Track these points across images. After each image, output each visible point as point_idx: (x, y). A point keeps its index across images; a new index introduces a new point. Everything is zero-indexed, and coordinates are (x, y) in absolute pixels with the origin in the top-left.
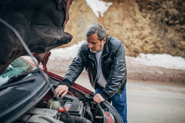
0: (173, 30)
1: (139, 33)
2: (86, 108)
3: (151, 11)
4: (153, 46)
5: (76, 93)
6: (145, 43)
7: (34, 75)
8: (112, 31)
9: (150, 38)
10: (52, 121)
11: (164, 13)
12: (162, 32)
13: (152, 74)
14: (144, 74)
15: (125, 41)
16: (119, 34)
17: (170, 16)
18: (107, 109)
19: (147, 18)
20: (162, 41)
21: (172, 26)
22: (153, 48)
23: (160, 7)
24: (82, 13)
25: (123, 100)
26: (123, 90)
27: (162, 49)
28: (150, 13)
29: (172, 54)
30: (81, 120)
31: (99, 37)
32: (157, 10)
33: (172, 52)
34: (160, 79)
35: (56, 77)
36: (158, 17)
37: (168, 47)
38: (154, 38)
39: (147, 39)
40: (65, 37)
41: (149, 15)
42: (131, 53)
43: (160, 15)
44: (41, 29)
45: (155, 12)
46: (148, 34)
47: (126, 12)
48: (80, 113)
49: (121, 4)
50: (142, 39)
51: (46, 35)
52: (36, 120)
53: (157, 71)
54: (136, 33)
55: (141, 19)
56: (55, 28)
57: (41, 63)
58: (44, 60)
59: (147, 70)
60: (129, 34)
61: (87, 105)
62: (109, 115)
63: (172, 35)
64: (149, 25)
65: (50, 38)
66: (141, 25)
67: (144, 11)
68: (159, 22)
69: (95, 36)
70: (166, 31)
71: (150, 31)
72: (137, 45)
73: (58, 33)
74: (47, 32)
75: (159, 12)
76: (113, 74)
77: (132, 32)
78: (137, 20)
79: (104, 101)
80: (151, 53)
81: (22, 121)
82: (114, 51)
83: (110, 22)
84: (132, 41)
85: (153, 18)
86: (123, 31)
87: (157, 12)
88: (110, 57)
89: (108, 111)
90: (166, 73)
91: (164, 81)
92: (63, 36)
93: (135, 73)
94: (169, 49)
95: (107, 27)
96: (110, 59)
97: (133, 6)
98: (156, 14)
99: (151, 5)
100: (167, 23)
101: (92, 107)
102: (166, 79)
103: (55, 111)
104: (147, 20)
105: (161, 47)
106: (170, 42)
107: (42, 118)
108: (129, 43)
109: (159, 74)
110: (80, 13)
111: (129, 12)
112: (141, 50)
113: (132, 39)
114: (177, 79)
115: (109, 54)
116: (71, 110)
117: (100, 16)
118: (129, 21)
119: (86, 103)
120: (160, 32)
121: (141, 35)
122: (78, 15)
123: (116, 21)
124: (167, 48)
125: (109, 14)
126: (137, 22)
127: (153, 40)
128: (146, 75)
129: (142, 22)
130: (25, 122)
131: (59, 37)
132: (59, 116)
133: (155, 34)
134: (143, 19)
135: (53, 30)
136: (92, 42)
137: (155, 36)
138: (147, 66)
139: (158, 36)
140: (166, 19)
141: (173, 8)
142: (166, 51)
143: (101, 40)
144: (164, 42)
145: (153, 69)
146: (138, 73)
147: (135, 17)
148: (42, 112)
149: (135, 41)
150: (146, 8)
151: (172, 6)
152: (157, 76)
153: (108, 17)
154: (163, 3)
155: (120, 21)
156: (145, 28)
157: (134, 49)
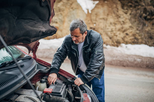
0: (150, 24)
1: (121, 26)
2: (68, 90)
3: (131, 8)
4: (132, 38)
5: (61, 77)
6: (126, 35)
7: (23, 62)
8: (99, 25)
9: (131, 31)
10: (36, 100)
11: (142, 10)
12: (141, 26)
13: (131, 61)
14: (124, 61)
15: (109, 33)
16: (104, 27)
17: (148, 12)
18: (85, 91)
19: (128, 14)
20: (141, 33)
21: (149, 21)
22: (133, 39)
23: (139, 5)
24: (74, 10)
25: (101, 84)
26: (101, 75)
27: (140, 40)
28: (131, 10)
29: (148, 44)
30: (62, 100)
31: (81, 32)
32: (137, 7)
33: (149, 43)
34: (138, 65)
35: (44, 63)
36: (137, 13)
37: (146, 38)
38: (134, 31)
39: (128, 32)
40: (49, 30)
41: (130, 12)
42: (114, 43)
43: (139, 11)
44: (27, 23)
45: (134, 9)
46: (128, 28)
47: (110, 9)
48: (62, 94)
49: (106, 2)
50: (124, 32)
51: (32, 28)
52: (22, 99)
53: (136, 59)
54: (119, 26)
55: (123, 15)
56: (42, 22)
57: (32, 51)
58: (34, 49)
59: (127, 58)
60: (112, 27)
61: (69, 87)
62: (86, 96)
63: (149, 28)
64: (130, 20)
65: (35, 31)
66: (123, 20)
67: (125, 8)
68: (138, 18)
69: (78, 30)
70: (144, 25)
71: (130, 25)
72: (119, 37)
73: (44, 26)
74: (33, 25)
75: (138, 9)
76: (92, 62)
77: (115, 26)
78: (119, 16)
79: (83, 84)
80: (130, 43)
81: (9, 100)
82: (94, 42)
83: (96, 17)
84: (114, 34)
85: (133, 14)
86: (107, 25)
87: (136, 9)
88: (90, 48)
89: (86, 92)
90: (143, 60)
91: (141, 67)
92: (47, 29)
93: (117, 60)
94: (146, 40)
95: (94, 22)
96: (90, 49)
97: (116, 4)
98: (136, 11)
99: (132, 3)
100: (145, 18)
101: (73, 89)
102: (143, 65)
103: (40, 92)
104: (128, 16)
105: (140, 39)
106: (148, 35)
107: (27, 97)
108: (113, 35)
109: (137, 61)
110: (71, 10)
111: (112, 9)
112: (123, 41)
113: (114, 32)
114: (153, 65)
115: (89, 45)
116: (54, 92)
117: (88, 12)
118: (113, 16)
119: (68, 85)
120: (139, 26)
121: (122, 28)
122: (70, 11)
123: (101, 17)
124: (144, 39)
125: (96, 10)
126: (120, 17)
127: (133, 33)
128: (126, 62)
129: (124, 17)
130: (12, 101)
131: (44, 30)
132: (43, 96)
133: (134, 27)
134: (125, 15)
135: (39, 24)
136: (75, 35)
137: (135, 29)
138: (127, 54)
139: (137, 29)
140: (144, 15)
141: (150, 5)
142: (144, 42)
143: (83, 34)
144: (143, 34)
145: (132, 57)
146: (119, 60)
147: (118, 14)
148: (29, 93)
149: (118, 33)
150: (127, 5)
151: (150, 3)
152: (135, 63)
153: (95, 13)
154: (142, 2)
155: (105, 17)
156: (126, 22)
157: (116, 40)
